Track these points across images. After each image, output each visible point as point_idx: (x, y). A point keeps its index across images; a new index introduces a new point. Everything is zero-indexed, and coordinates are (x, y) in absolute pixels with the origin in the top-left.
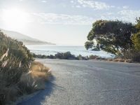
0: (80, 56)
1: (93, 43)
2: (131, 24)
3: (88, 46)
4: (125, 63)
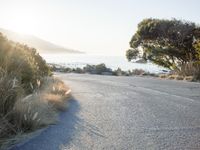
0: (119, 69)
1: (137, 52)
2: (193, 24)
3: (131, 55)
4: (184, 81)
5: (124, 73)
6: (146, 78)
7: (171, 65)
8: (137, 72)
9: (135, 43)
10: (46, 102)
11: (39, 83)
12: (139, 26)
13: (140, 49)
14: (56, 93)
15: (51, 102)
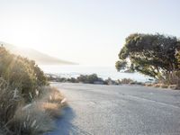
0: (110, 79)
1: (125, 63)
2: (175, 38)
3: (120, 66)
4: (169, 89)
5: (114, 83)
6: (134, 86)
7: (156, 74)
8: (126, 81)
9: (123, 55)
10: (43, 110)
11: (37, 92)
12: (127, 40)
13: (128, 60)
14: (53, 101)
15: (48, 110)
